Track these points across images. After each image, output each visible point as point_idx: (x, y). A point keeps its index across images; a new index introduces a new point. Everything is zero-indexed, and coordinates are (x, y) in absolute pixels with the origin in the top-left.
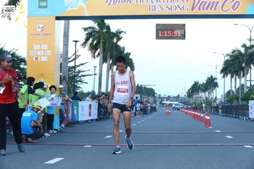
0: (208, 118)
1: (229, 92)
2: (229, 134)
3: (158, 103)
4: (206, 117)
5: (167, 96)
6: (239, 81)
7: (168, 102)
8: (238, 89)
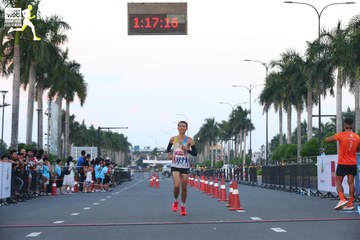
0: (235, 192)
1: (276, 140)
2: (277, 223)
3: (133, 164)
4: (231, 190)
5: (152, 149)
6: (297, 117)
7: (155, 162)
8: (296, 132)
